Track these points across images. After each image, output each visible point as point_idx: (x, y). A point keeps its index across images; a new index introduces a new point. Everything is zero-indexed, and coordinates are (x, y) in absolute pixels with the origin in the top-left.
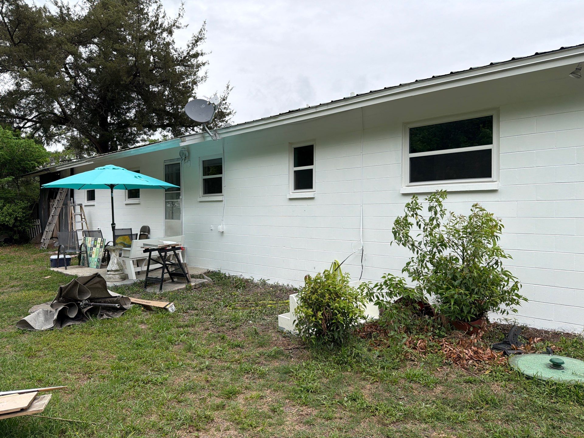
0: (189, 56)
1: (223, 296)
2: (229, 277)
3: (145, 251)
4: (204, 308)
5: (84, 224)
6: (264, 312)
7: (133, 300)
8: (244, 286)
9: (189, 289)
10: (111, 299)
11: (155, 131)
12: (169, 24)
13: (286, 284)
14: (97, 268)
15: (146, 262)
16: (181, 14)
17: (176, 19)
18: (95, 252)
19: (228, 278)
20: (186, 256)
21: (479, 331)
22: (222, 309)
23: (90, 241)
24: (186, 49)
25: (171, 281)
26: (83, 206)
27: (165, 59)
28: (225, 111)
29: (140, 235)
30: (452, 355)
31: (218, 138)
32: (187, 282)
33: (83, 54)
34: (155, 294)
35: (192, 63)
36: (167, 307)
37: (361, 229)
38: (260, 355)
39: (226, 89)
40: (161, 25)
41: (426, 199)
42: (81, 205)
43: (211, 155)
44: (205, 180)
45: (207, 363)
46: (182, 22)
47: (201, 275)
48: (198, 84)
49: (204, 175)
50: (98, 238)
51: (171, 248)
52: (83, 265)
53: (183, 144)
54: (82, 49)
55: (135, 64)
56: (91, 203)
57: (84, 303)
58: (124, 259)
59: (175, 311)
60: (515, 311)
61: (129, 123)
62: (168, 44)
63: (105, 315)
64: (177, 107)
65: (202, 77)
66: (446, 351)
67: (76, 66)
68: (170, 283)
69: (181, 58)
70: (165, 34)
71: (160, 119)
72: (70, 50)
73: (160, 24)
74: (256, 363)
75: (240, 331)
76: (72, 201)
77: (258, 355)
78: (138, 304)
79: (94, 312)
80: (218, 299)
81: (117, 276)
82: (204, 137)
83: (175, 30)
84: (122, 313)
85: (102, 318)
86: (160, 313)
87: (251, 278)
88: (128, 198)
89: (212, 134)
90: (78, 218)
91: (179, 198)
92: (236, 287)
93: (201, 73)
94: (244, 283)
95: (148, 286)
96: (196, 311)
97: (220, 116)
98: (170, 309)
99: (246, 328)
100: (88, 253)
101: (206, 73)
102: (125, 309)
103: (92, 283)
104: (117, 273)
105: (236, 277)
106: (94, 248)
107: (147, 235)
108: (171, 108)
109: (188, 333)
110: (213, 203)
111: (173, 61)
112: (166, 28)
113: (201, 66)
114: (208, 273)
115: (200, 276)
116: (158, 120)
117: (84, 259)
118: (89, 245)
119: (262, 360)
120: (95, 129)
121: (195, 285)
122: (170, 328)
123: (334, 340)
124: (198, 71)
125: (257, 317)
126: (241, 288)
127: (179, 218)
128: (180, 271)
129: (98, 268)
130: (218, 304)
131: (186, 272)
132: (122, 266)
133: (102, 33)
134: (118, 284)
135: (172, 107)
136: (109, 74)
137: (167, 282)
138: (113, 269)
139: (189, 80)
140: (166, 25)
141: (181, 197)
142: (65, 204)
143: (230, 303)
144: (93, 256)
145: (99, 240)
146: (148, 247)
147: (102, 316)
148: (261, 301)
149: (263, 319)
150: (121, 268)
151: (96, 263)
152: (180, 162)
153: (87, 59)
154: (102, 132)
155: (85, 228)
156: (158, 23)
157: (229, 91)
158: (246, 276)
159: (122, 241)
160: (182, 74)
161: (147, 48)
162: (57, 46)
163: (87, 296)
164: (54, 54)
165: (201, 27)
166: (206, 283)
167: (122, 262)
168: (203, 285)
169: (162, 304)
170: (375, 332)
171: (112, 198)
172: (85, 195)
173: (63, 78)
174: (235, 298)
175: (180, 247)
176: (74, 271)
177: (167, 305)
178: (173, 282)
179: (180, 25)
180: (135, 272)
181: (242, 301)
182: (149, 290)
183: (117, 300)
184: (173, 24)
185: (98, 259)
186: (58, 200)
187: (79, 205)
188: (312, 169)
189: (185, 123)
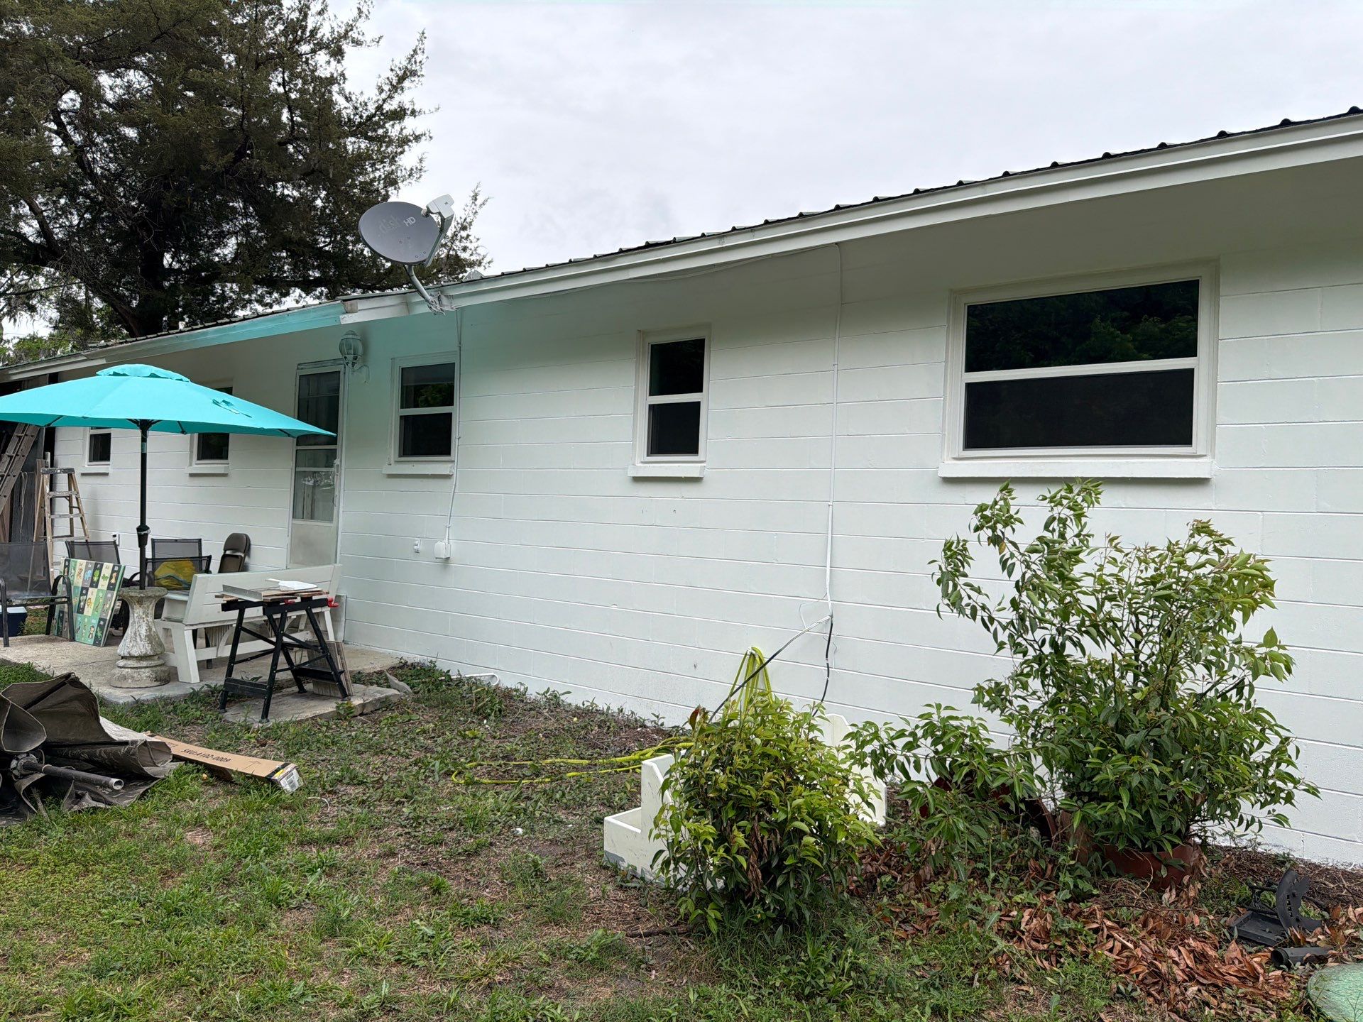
0: (382, 114)
1: (440, 740)
2: (459, 682)
3: (227, 607)
4: (385, 778)
5: (77, 521)
6: (558, 796)
7: (178, 748)
8: (500, 711)
9: (346, 715)
10: (110, 749)
11: (287, 294)
12: (333, 32)
13: (614, 708)
14: (95, 644)
15: (229, 634)
16: (364, 10)
17: (351, 22)
18: (93, 600)
19: (457, 685)
20: (343, 619)
21: (1186, 879)
22: (436, 784)
23: (81, 570)
24: (375, 98)
25: (296, 689)
26: (77, 475)
27: (320, 116)
28: (463, 255)
29: (224, 557)
30: (1131, 965)
31: (446, 309)
32: (340, 695)
33: (108, 91)
34: (248, 730)
35: (386, 132)
36: (276, 777)
37: (828, 569)
38: (553, 954)
39: (469, 201)
40: (314, 32)
41: (1045, 498)
42: (70, 473)
43: (424, 354)
44: (404, 419)
45: (385, 990)
46: (366, 29)
47: (380, 673)
48: (400, 185)
49: (402, 407)
50: (105, 564)
51: (299, 600)
52: (60, 634)
53: (349, 319)
54: (105, 79)
55: (241, 124)
56: (99, 467)
57: (22, 762)
58: (169, 625)
59: (300, 789)
60: (1281, 820)
61: (219, 272)
62: (332, 80)
63: (87, 797)
64: (343, 238)
65: (412, 169)
66: (1111, 950)
67: (85, 120)
68: (293, 695)
69: (361, 117)
70: (322, 57)
71: (299, 264)
72: (70, 77)
73: (310, 27)
74: (541, 989)
75: (488, 862)
76: (49, 460)
77: (546, 957)
78: (192, 761)
79: (51, 789)
80: (427, 749)
81: (146, 673)
82: (408, 305)
83: (347, 47)
84: (141, 790)
85: (76, 808)
86: (255, 793)
87: (519, 686)
88: (198, 459)
89: (429, 298)
90: (62, 506)
91: (332, 466)
92: (477, 712)
93: (408, 160)
94: (500, 702)
95: (230, 701)
96: (360, 789)
97: (451, 266)
98: (284, 784)
99: (505, 854)
100: (75, 601)
101: (421, 161)
102: (153, 779)
103: (54, 702)
104: (144, 664)
105: (474, 683)
106: (91, 590)
107: (242, 559)
108: (328, 240)
109: (331, 866)
110: (425, 481)
111: (340, 123)
112: (325, 40)
113: (410, 141)
114: (401, 668)
115: (379, 678)
116: (295, 268)
117: (61, 619)
118: (78, 582)
119: (556, 974)
120: (128, 283)
121: (363, 705)
122: (278, 848)
123: (782, 918)
124: (402, 153)
125: (537, 814)
126: (492, 718)
127: (330, 518)
128: (322, 666)
129: (98, 645)
130: (426, 766)
131: (340, 668)
132: (161, 645)
133: (158, 41)
134: (146, 695)
135: (331, 237)
136: (172, 144)
137: (286, 691)
138: (135, 652)
139: (377, 174)
140: (325, 33)
141: (337, 462)
142: (30, 469)
143: (461, 764)
144: (88, 611)
145: (107, 568)
146: (235, 596)
147: (79, 797)
148: (547, 757)
149: (556, 822)
150: (159, 650)
151: (93, 631)
152: (340, 368)
153: (117, 104)
154: (145, 293)
155: (79, 534)
156: (306, 27)
157: (477, 208)
158: (507, 681)
159: (172, 573)
160: (361, 158)
161: (273, 86)
162: (36, 63)
163: (33, 742)
164: (27, 81)
165: (414, 44)
166: (395, 700)
167: (161, 634)
168: (385, 704)
169: (261, 767)
170: (885, 873)
171: (144, 456)
172: (84, 446)
173: (46, 146)
174: (475, 749)
175: (326, 600)
176: (29, 651)
177: (277, 771)
178: (302, 691)
179: (360, 38)
180: (199, 662)
181: (494, 757)
182: (234, 715)
183: (128, 751)
184: (342, 31)
185: (100, 619)
186: (11, 457)
187: (65, 471)
188: (699, 403)
189: (362, 279)
